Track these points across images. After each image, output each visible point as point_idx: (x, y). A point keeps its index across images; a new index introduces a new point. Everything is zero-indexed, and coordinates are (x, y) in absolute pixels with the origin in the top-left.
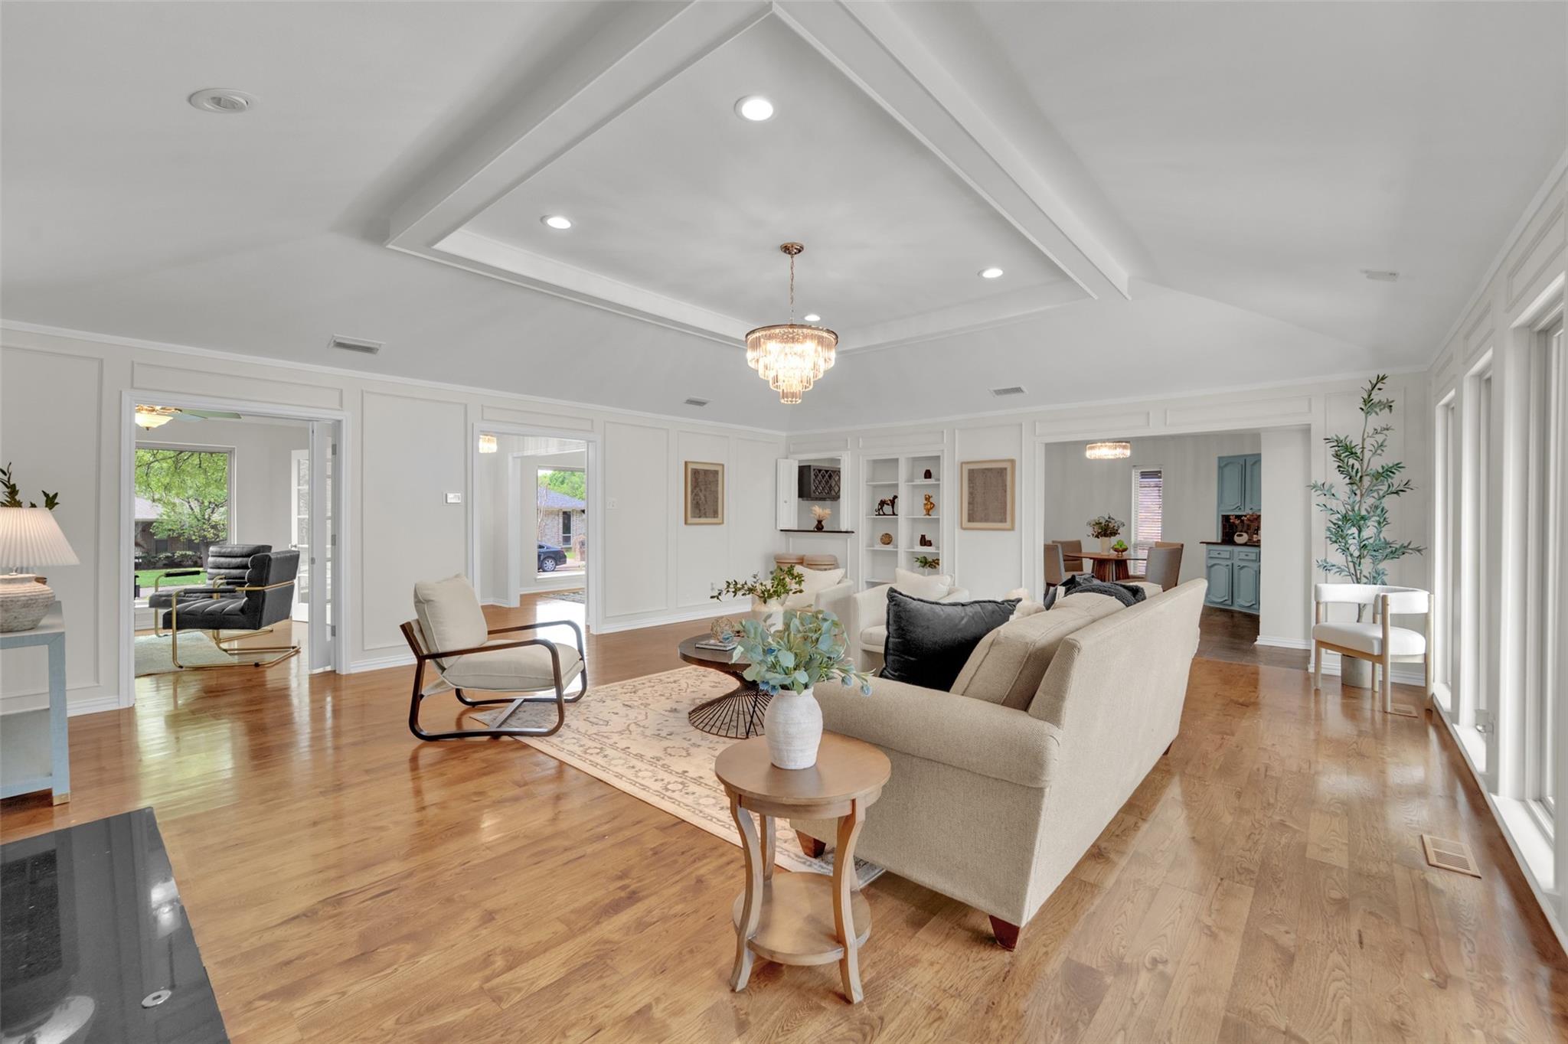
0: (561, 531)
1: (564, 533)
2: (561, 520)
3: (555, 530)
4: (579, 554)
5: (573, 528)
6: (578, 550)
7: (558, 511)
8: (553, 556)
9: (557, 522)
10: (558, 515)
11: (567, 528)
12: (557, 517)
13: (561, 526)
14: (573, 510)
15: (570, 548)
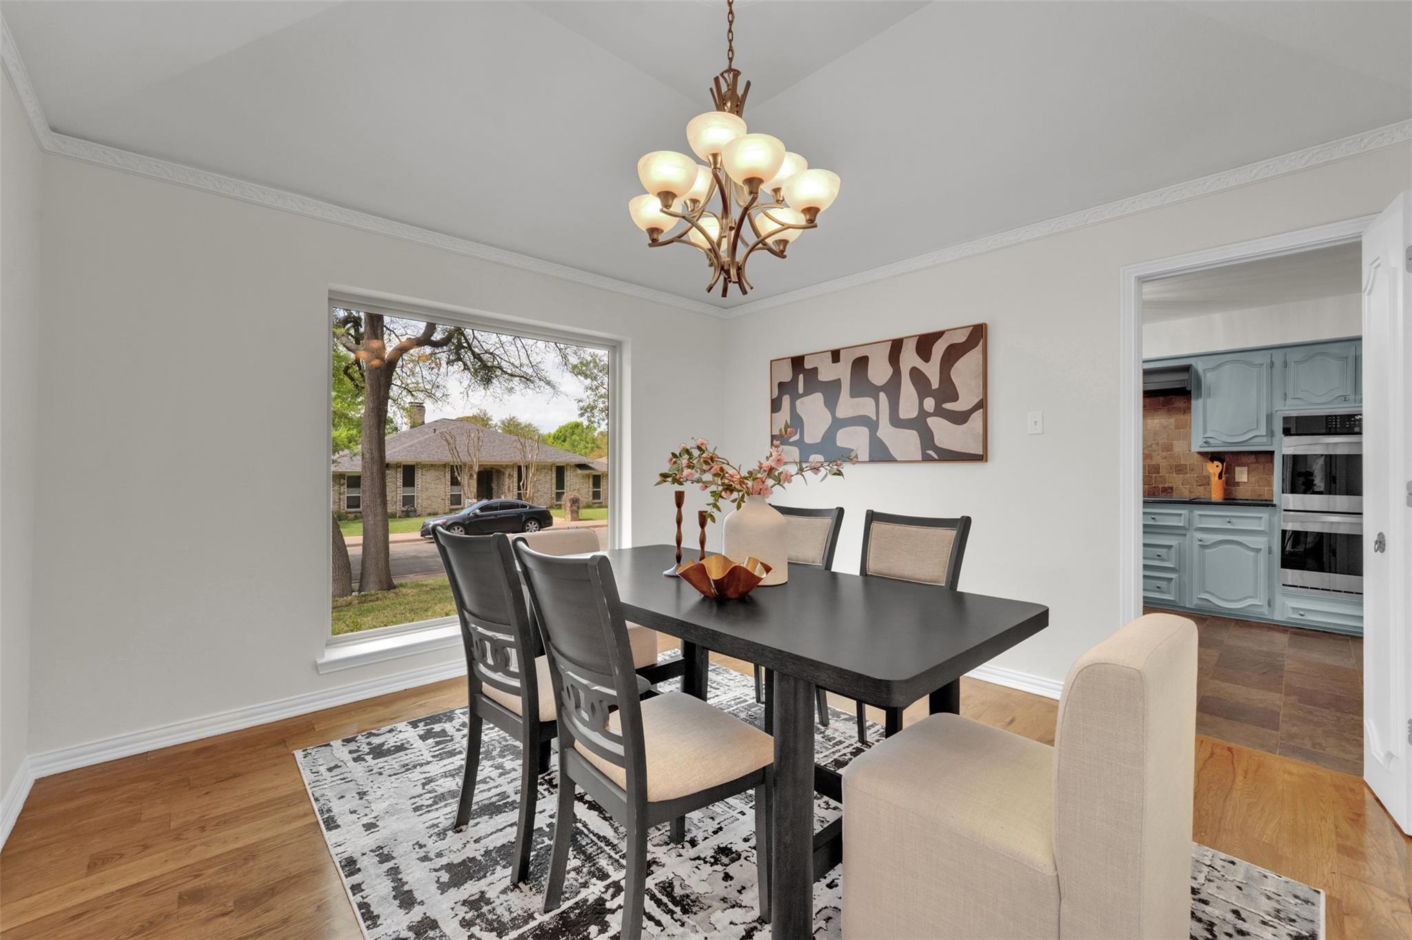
0: (554, 487)
1: (557, 489)
2: (554, 475)
3: (548, 485)
4: (570, 513)
5: (567, 483)
6: (568, 508)
7: (552, 466)
8: (538, 517)
9: (549, 477)
10: (551, 470)
11: (560, 483)
12: (550, 472)
13: (554, 481)
14: (567, 465)
15: (561, 505)
